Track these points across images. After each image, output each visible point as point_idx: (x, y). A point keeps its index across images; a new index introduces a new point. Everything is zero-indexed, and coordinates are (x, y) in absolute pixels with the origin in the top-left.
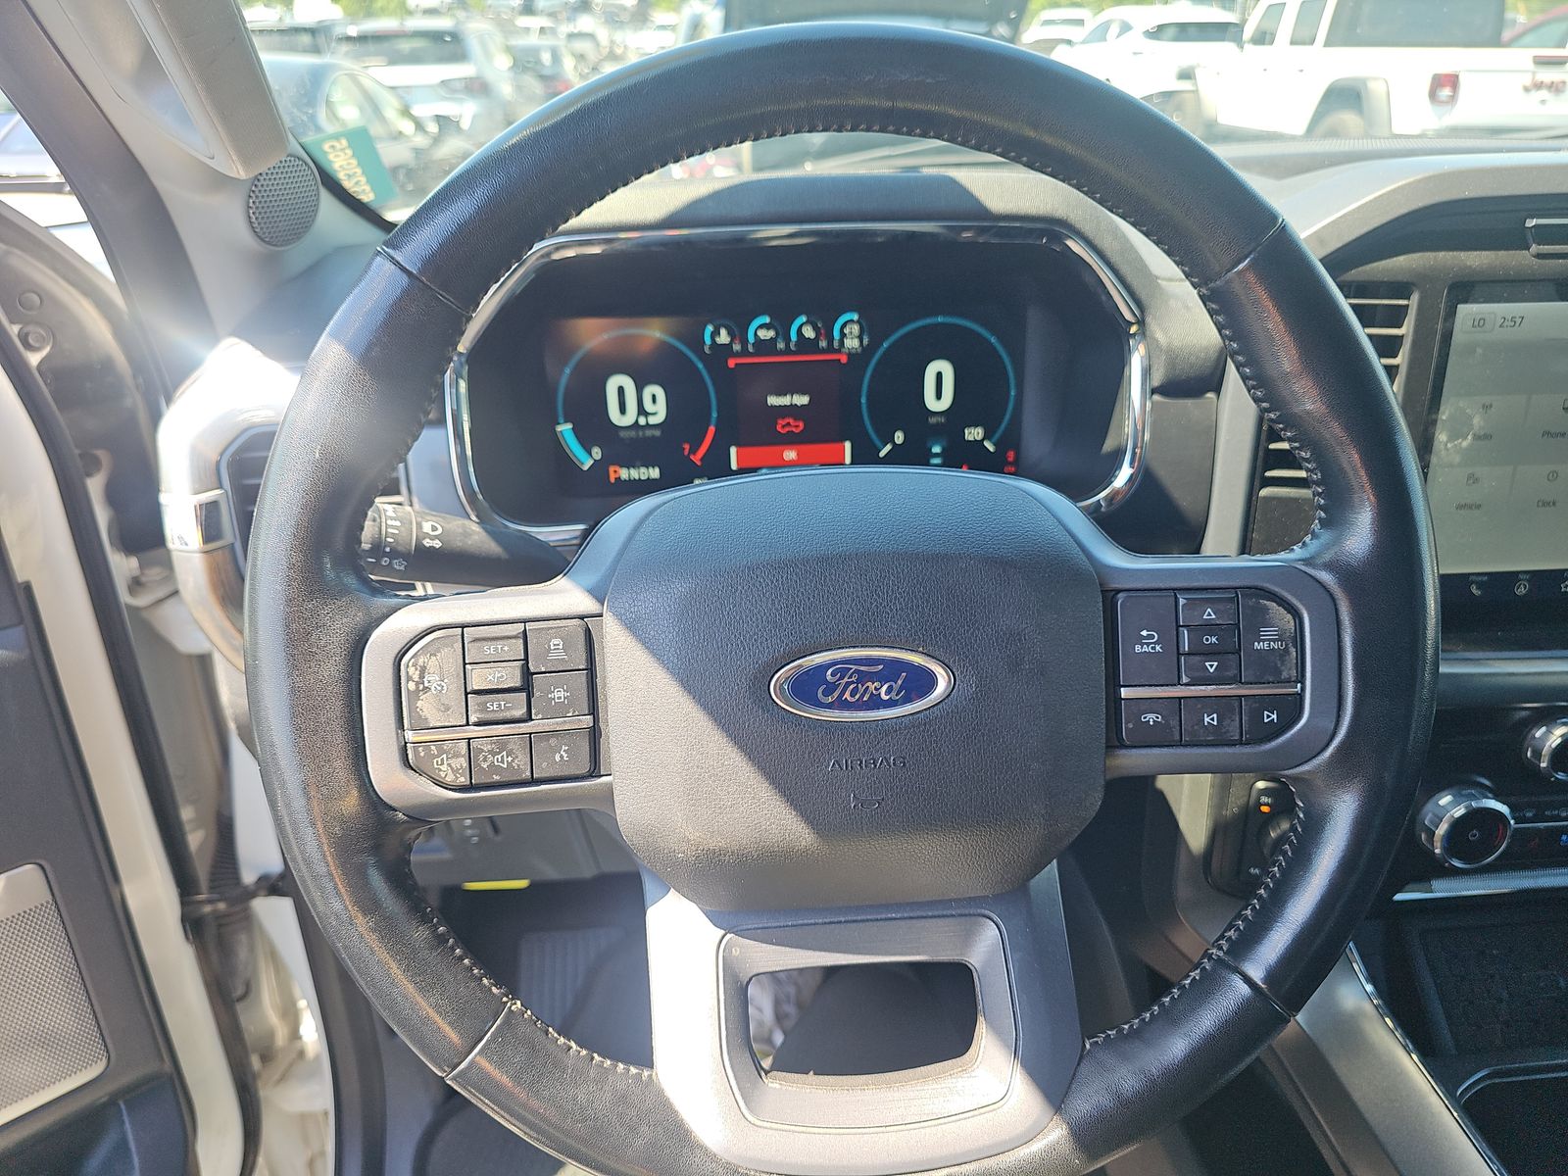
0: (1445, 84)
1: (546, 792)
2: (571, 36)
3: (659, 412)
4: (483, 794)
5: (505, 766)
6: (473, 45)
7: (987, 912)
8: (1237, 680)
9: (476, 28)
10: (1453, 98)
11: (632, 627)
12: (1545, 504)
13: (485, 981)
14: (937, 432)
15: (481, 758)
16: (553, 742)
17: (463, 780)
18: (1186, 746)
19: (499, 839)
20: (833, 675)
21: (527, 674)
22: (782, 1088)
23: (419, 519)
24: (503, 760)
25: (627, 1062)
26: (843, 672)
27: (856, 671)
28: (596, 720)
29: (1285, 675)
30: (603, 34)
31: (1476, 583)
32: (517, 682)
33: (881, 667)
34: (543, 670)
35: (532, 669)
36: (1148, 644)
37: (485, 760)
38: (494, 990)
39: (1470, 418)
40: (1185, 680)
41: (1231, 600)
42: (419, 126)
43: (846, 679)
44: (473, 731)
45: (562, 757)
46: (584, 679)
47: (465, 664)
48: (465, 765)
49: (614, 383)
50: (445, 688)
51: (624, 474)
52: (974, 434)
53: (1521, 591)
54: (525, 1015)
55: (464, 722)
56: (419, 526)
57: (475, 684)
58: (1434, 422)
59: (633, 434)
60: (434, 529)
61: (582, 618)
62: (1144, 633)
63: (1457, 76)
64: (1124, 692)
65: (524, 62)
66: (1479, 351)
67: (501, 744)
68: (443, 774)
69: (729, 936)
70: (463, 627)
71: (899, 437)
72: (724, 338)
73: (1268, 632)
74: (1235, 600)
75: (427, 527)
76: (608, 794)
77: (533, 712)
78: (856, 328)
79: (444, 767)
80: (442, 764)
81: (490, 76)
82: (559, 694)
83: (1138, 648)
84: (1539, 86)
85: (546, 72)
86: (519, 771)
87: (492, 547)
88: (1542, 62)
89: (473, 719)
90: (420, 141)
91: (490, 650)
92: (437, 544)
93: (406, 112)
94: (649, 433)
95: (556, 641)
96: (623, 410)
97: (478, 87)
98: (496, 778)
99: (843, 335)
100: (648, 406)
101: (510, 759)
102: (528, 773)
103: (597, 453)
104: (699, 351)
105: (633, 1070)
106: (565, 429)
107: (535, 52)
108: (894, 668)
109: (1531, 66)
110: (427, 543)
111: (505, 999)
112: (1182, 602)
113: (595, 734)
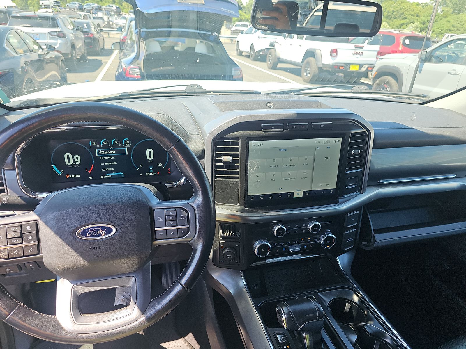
0: (334, 52)
1: (28, 258)
2: (94, 18)
3: (79, 161)
4: (12, 260)
5: (17, 253)
6: (60, 22)
7: (133, 275)
8: (177, 225)
9: (61, 17)
10: (336, 55)
11: (45, 223)
12: (273, 180)
13: (14, 300)
14: (151, 164)
15: (11, 252)
16: (28, 248)
17: (7, 257)
18: (168, 239)
19: (41, 269)
20: (90, 230)
21: (21, 234)
22: (85, 317)
23: (2, 197)
24: (16, 252)
25: (49, 314)
26: (92, 230)
27: (95, 229)
28: (39, 242)
29: (185, 224)
30: (105, 18)
31: (261, 196)
32: (19, 236)
33: (101, 228)
34: (26, 232)
35: (23, 232)
36: (160, 219)
37: (12, 252)
38: (16, 301)
39: (255, 164)
40: (167, 226)
41: (175, 210)
42: (40, 47)
43: (93, 231)
44: (9, 247)
45: (31, 251)
46: (36, 234)
47: (6, 232)
48: (7, 254)
49: (66, 155)
50: (2, 238)
51: (70, 176)
52: (160, 165)
53: (271, 198)
54: (24, 306)
55: (7, 245)
56: (2, 199)
57: (9, 237)
58: (248, 165)
59: (72, 166)
60: (6, 199)
61: (35, 221)
62: (159, 217)
63: (337, 50)
64: (156, 229)
65: (77, 28)
66: (255, 150)
67: (16, 249)
68: (2, 256)
69: (75, 286)
70: (6, 224)
71: (141, 166)
72: (94, 144)
73: (182, 216)
74: (176, 210)
75: (4, 199)
76: (42, 258)
77: (23, 241)
78: (128, 142)
79: (2, 255)
80: (1, 254)
81: (65, 32)
82: (30, 238)
83: (158, 220)
84: (356, 53)
85: (84, 30)
86: (20, 254)
87: (23, 202)
88: (357, 47)
89: (9, 244)
90: (41, 52)
91: (12, 229)
92: (7, 203)
93: (36, 43)
94: (76, 166)
95: (29, 226)
96: (69, 161)
97: (61, 35)
98: (15, 256)
99: (125, 143)
100: (76, 160)
101: (18, 252)
102: (23, 255)
103: (63, 172)
104: (89, 148)
105: (51, 316)
106: (54, 166)
107: (82, 24)
108: (103, 228)
109: (354, 48)
110: (4, 203)
111: (19, 303)
112: (166, 211)
113: (39, 246)
